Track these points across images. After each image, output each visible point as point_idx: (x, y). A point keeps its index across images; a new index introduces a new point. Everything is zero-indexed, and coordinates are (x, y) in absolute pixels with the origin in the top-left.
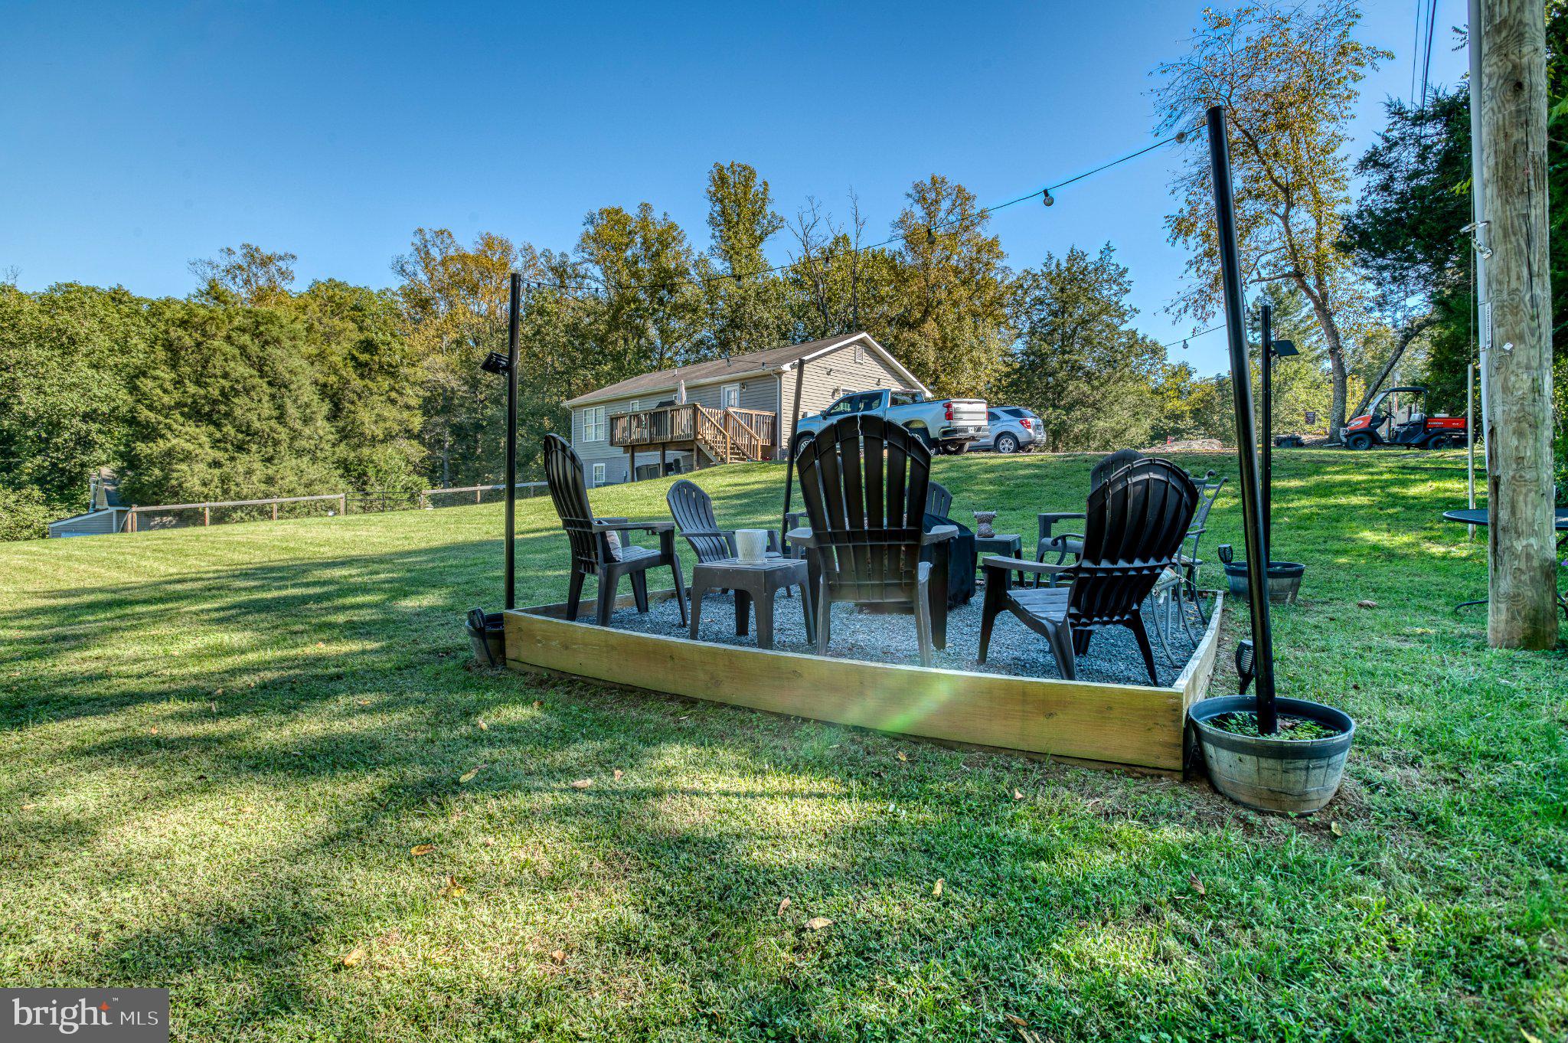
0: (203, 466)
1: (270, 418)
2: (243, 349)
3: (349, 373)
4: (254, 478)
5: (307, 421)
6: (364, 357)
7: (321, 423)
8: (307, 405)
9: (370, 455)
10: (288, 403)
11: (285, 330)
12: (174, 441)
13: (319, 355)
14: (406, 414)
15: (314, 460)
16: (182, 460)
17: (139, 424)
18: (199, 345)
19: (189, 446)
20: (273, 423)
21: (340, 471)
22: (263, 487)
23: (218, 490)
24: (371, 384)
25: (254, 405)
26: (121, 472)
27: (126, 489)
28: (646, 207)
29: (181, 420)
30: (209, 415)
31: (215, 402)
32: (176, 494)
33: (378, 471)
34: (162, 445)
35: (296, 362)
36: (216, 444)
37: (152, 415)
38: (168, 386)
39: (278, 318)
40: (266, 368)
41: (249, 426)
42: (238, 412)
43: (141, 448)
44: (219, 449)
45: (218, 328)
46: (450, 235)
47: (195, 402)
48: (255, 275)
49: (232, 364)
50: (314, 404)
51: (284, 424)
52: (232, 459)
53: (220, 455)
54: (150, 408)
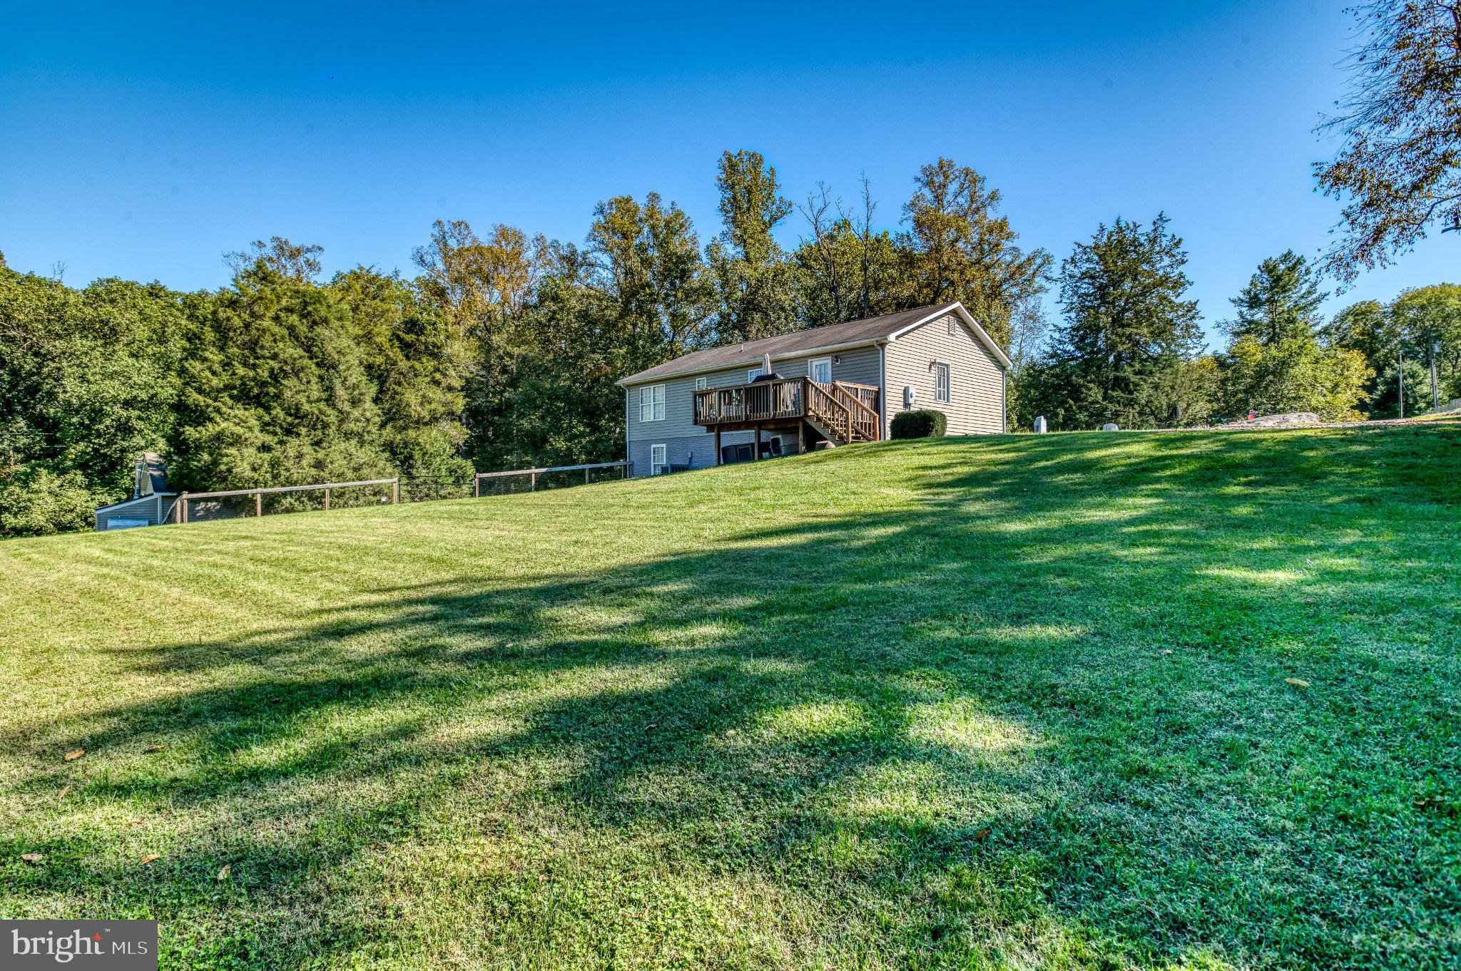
0: (252, 450)
1: (319, 400)
2: (291, 329)
3: (396, 353)
4: (304, 463)
5: (355, 402)
6: (410, 338)
7: (368, 404)
8: (355, 387)
9: (416, 438)
10: (337, 383)
11: (333, 310)
12: (224, 425)
13: (365, 336)
14: (449, 396)
15: (362, 443)
16: (231, 444)
17: (187, 407)
18: (247, 326)
19: (239, 430)
20: (322, 405)
21: (387, 455)
22: (313, 472)
23: (268, 476)
24: (417, 365)
25: (303, 388)
26: (167, 457)
27: (173, 475)
28: (654, 197)
29: (230, 402)
30: (257, 397)
31: (264, 384)
32: (225, 479)
33: (424, 454)
34: (210, 430)
35: (345, 342)
36: (265, 427)
37: (201, 398)
38: (217, 367)
39: (326, 298)
40: (315, 349)
41: (298, 409)
42: (287, 394)
43: (190, 432)
44: (268, 432)
45: (267, 308)
46: (467, 227)
47: (244, 384)
48: (284, 266)
49: (281, 345)
50: (363, 385)
51: (334, 407)
52: (281, 442)
53: (269, 439)
54: (200, 391)
